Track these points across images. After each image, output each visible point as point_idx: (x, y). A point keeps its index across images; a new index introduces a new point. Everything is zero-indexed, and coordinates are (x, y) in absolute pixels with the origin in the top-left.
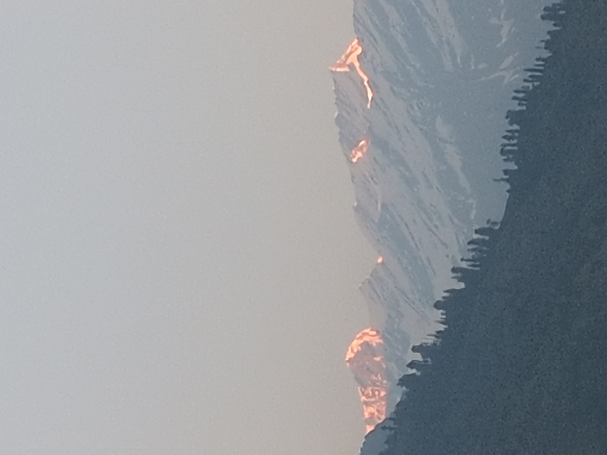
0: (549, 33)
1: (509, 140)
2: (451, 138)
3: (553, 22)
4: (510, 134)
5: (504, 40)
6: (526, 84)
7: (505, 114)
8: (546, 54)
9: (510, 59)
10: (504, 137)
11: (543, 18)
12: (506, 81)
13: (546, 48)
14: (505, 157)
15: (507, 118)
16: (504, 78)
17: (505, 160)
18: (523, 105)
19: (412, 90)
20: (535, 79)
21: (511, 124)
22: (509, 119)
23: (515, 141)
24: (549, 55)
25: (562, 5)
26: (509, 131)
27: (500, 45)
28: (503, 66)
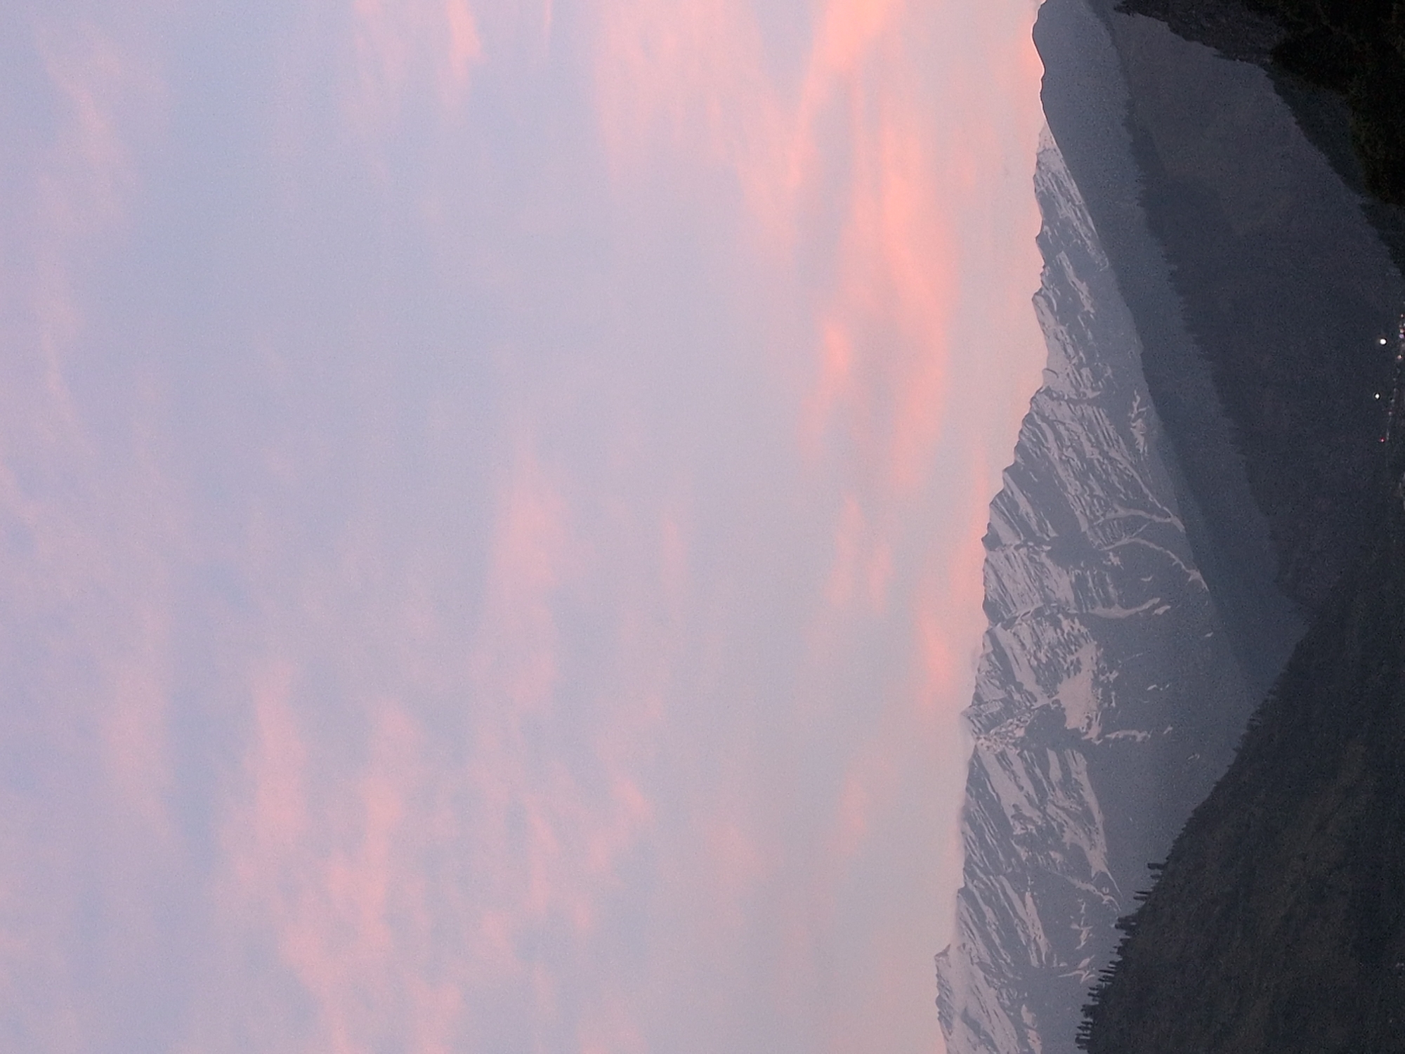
0: (1121, 940)
1: (1083, 1030)
2: (1034, 1025)
3: (1124, 932)
4: (1084, 1025)
5: (1083, 943)
6: (1100, 983)
7: (1082, 1008)
8: (1119, 959)
9: (1088, 960)
10: (1080, 1028)
11: (1116, 927)
12: (1082, 980)
13: (1118, 953)
14: (1079, 1045)
15: (1082, 1010)
16: (1082, 975)
17: (1078, 1047)
18: (1096, 1000)
19: (1002, 980)
20: (1107, 979)
21: (1086, 1016)
22: (1084, 1012)
23: (1089, 1032)
24: (1120, 959)
25: (1134, 918)
26: (1083, 1023)
27: (1078, 948)
28: (1081, 966)
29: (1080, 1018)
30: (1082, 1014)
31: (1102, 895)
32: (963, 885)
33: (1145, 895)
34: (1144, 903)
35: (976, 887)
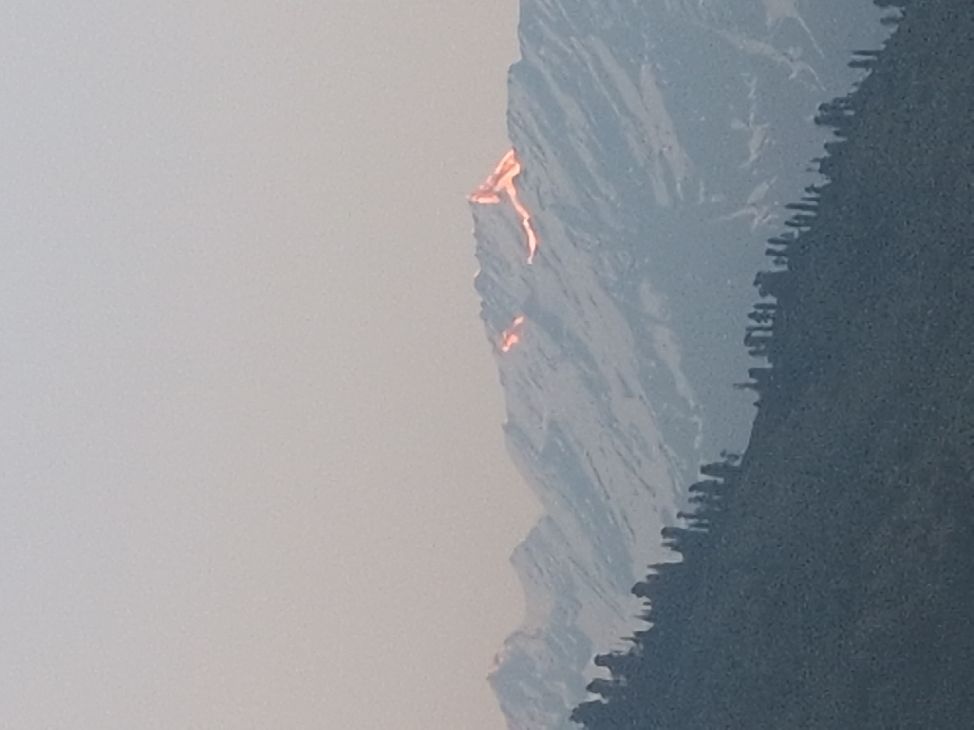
0: (826, 146)
1: (759, 321)
2: (664, 316)
3: (834, 129)
4: (760, 311)
5: (754, 156)
6: (790, 230)
7: (753, 278)
8: (821, 181)
9: (764, 187)
10: (752, 316)
11: (817, 121)
12: (755, 223)
13: (821, 171)
14: (753, 348)
15: (756, 283)
16: (753, 217)
17: (751, 353)
18: (783, 263)
19: (601, 235)
20: (802, 222)
21: (763, 294)
22: (760, 286)
23: (770, 323)
24: (827, 182)
25: (850, 102)
26: (758, 306)
27: (746, 165)
28: (751, 199)
29: (753, 297)
30: (756, 290)
31: (788, 61)
32: (519, 58)
33: (870, 58)
34: (868, 73)
35: (544, 59)
